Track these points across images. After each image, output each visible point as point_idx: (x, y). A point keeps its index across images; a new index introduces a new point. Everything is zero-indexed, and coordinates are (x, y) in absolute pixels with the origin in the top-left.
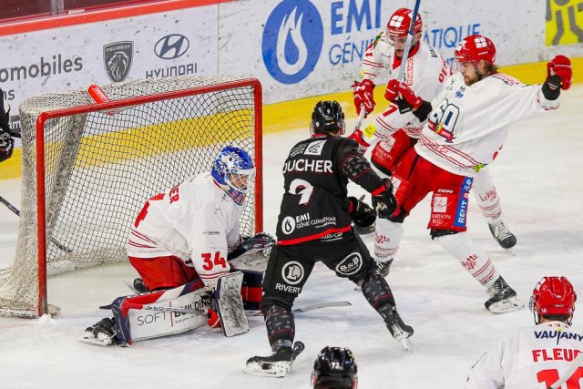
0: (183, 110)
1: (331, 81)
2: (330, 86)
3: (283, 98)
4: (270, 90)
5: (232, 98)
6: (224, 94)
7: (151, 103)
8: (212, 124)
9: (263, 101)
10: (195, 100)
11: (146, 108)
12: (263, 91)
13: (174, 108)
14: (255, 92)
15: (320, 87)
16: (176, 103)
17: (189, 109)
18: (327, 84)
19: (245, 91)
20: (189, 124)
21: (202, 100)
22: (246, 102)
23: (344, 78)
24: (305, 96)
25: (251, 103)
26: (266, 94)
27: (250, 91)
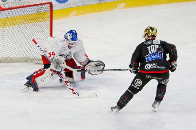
0: (26, 12)
1: (75, 3)
2: (75, 5)
3: (60, 8)
4: (55, 5)
5: (43, 8)
6: (40, 7)
7: (15, 9)
8: (36, 17)
9: (53, 9)
10: (30, 9)
11: (14, 11)
12: (53, 5)
13: (23, 11)
14: (50, 6)
15: (72, 4)
16: (24, 9)
17: (28, 12)
18: (74, 4)
19: (47, 6)
20: (28, 16)
21: (33, 9)
22: (47, 9)
23: (80, 2)
24: (67, 7)
25: (49, 10)
26: (54, 7)
27: (49, 6)
